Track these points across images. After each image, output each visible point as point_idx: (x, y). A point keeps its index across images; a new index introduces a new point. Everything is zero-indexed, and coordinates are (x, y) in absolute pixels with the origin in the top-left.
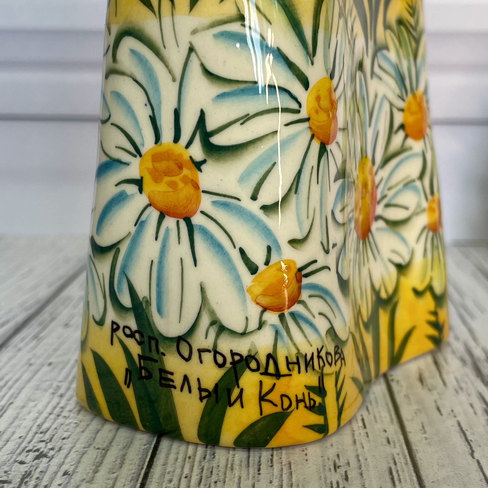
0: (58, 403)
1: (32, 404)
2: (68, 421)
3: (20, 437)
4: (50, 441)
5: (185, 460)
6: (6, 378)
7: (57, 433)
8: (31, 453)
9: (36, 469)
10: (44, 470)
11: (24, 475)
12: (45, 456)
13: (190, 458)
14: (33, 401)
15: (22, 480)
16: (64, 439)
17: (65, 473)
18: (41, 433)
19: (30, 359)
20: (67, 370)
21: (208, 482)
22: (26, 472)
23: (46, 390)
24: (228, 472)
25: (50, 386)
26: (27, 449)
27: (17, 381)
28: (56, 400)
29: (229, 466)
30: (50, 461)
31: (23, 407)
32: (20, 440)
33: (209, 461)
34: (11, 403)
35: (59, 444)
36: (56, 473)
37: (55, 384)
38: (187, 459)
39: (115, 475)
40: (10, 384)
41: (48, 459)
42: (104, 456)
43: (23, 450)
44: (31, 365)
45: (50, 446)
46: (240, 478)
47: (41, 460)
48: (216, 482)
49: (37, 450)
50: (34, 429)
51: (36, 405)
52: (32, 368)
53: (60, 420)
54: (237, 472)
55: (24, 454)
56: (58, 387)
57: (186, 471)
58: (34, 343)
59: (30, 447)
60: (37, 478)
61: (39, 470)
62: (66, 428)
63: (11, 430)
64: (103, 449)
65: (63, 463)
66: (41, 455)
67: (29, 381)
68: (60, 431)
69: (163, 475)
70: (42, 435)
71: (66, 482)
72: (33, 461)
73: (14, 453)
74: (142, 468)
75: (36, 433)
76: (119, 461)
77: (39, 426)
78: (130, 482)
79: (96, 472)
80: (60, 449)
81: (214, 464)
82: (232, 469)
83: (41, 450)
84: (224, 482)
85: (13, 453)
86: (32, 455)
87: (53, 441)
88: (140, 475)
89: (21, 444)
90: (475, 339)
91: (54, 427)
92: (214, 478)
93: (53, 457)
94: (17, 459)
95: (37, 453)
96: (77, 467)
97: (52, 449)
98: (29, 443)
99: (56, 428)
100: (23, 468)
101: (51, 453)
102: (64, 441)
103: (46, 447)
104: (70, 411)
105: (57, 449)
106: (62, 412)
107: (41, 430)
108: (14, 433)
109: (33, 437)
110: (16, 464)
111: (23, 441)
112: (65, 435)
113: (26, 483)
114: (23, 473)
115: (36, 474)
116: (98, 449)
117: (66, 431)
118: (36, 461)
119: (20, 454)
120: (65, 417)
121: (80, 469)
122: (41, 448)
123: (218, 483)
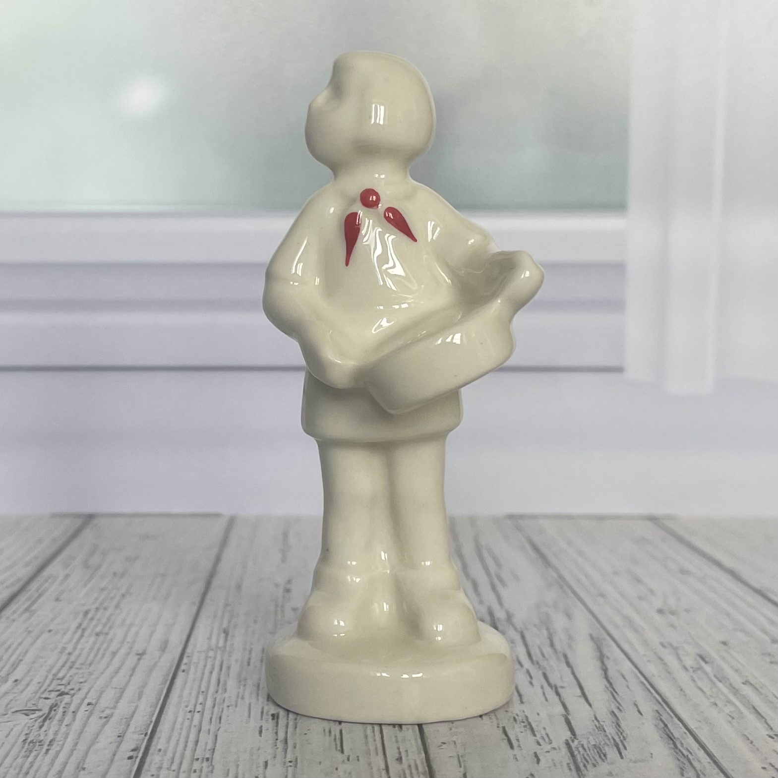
0: (68, 659)
1: (41, 660)
2: (81, 671)
3: (39, 683)
4: (69, 684)
5: (199, 693)
6: (9, 643)
7: (73, 679)
8: (53, 693)
9: (61, 702)
10: (69, 702)
11: (51, 706)
12: (67, 694)
13: (203, 692)
14: (42, 658)
15: (51, 709)
16: (81, 683)
17: (89, 704)
18: (58, 679)
19: (27, 628)
20: (69, 635)
21: (221, 707)
22: (53, 703)
23: (53, 650)
24: (240, 700)
25: (56, 647)
26: (49, 690)
27: (20, 644)
28: (64, 657)
29: (240, 696)
30: (72, 697)
31: (34, 663)
32: (40, 685)
33: (222, 694)
34: (21, 660)
35: (77, 687)
36: (80, 704)
37: (60, 646)
38: (201, 693)
39: (135, 704)
40: (14, 646)
41: (70, 696)
42: (122, 693)
43: (45, 690)
44: (30, 632)
45: (69, 687)
46: (250, 704)
47: (64, 696)
48: (228, 706)
49: (59, 691)
50: (50, 677)
51: (46, 662)
52: (33, 634)
53: (73, 671)
54: (247, 701)
55: (47, 692)
56: (64, 649)
57: (201, 700)
58: (27, 615)
59: (51, 688)
60: (64, 707)
61: (64, 703)
62: (81, 676)
63: (28, 679)
64: (121, 688)
65: (85, 697)
66: (62, 694)
67: (33, 644)
68: (76, 678)
69: (179, 703)
70: (59, 681)
71: (92, 708)
72: (57, 697)
73: (38, 692)
74: (160, 699)
75: (53, 679)
76: (137, 695)
77: (55, 675)
78: (150, 707)
79: (117, 702)
80: (79, 689)
81: (226, 695)
82: (243, 698)
83: (61, 691)
84: (236, 706)
85: (36, 692)
86: (54, 694)
87: (71, 683)
88: (158, 703)
89: (40, 688)
90: (501, 603)
91: (69, 675)
92: (226, 704)
93: (74, 695)
94: (42, 696)
95: (58, 693)
96: (98, 700)
97: (73, 689)
98: (49, 685)
99: (71, 676)
100: (49, 702)
101: (72, 692)
102: (82, 684)
103: (65, 688)
104: (81, 664)
105: (76, 689)
106: (74, 665)
107: (58, 677)
108: (31, 680)
109: (51, 682)
110: (42, 699)
111: (43, 685)
112: (82, 680)
113: (55, 710)
114: (50, 705)
115: (63, 705)
116: (116, 688)
117: (81, 678)
118: (59, 697)
119: (43, 693)
120: (77, 668)
121: (102, 701)
122: (61, 689)
123: (230, 708)
